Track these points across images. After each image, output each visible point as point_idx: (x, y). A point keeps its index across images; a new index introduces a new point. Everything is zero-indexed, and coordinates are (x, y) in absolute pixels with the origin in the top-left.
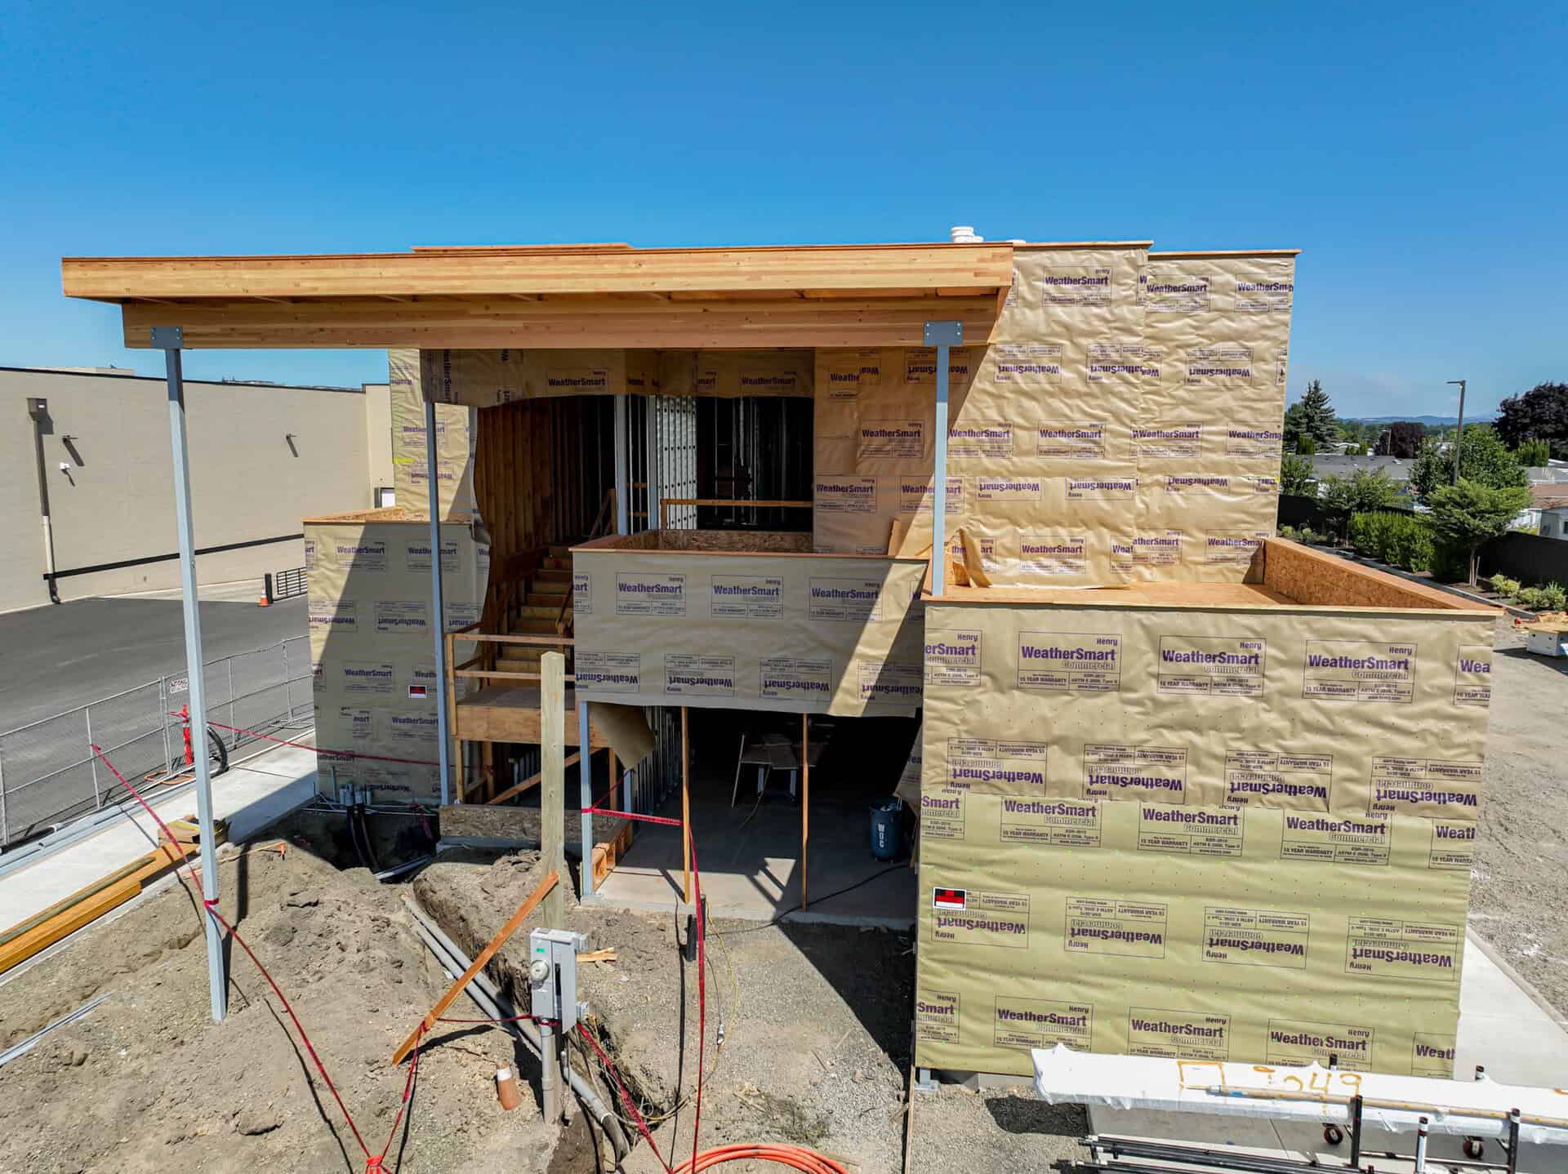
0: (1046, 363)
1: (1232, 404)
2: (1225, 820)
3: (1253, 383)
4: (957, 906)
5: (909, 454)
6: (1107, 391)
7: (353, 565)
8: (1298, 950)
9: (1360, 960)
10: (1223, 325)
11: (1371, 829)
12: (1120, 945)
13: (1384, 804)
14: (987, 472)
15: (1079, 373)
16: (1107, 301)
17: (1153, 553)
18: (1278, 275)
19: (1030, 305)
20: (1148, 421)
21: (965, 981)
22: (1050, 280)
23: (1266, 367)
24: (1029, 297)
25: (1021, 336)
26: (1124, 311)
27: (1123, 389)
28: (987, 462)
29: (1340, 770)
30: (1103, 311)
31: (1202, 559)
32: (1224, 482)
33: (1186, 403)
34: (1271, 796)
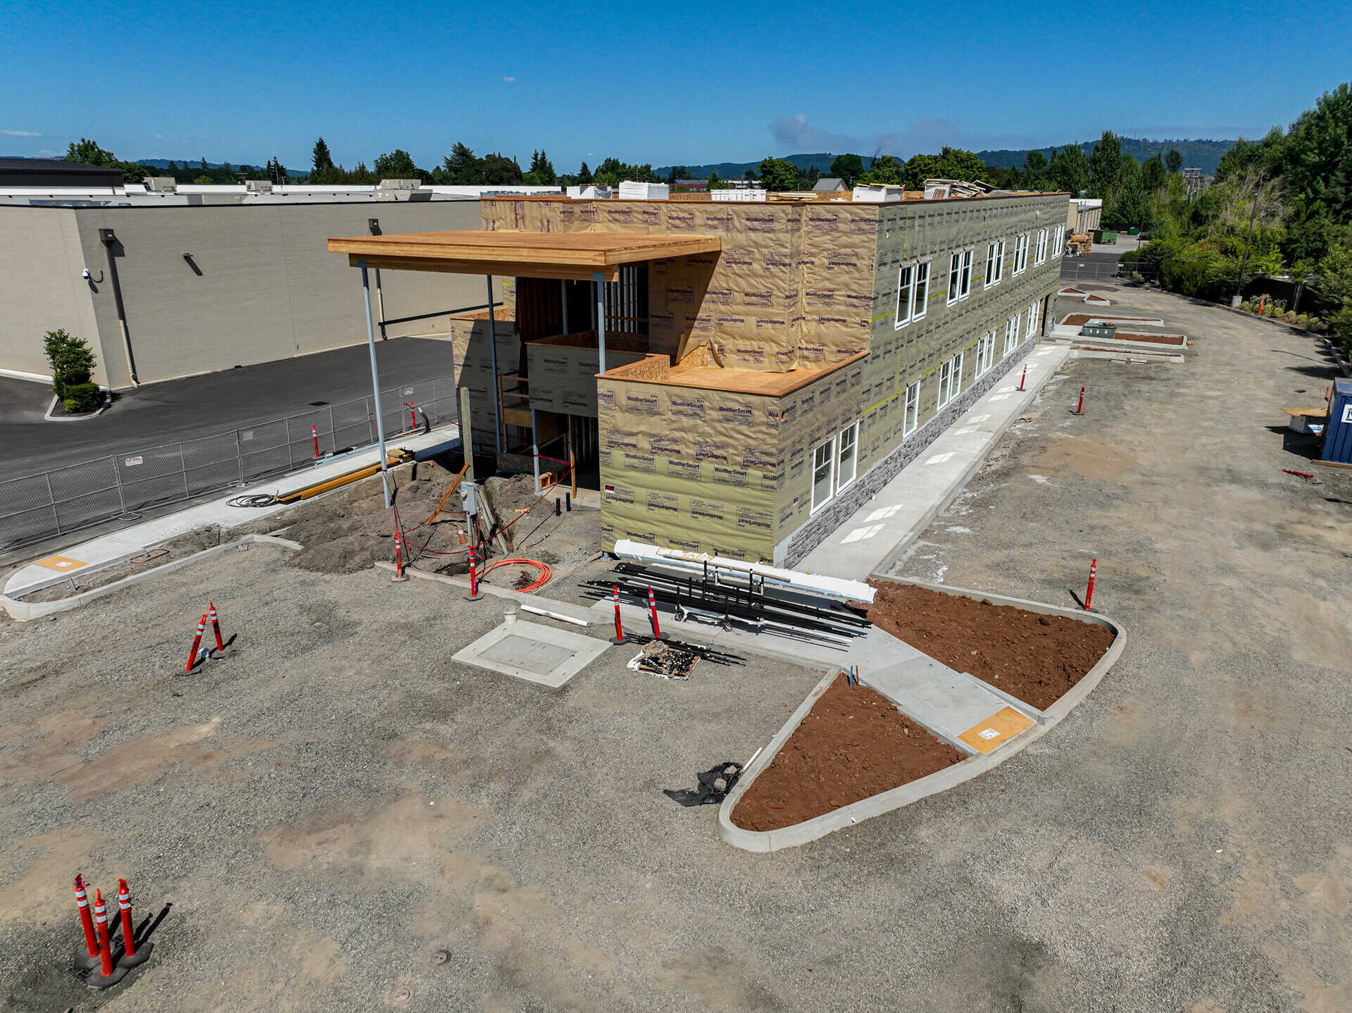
0: (747, 260)
1: (849, 281)
2: (695, 466)
3: (858, 271)
4: (612, 492)
5: (689, 302)
6: (773, 275)
7: (470, 340)
8: (721, 518)
9: (741, 523)
10: (844, 240)
11: (742, 474)
12: (664, 511)
13: (745, 465)
14: (722, 312)
15: (762, 266)
16: (773, 231)
17: (812, 355)
18: (870, 214)
19: (739, 231)
20: (810, 288)
21: (616, 521)
22: (748, 219)
23: (864, 262)
24: (740, 228)
25: (735, 246)
26: (781, 236)
27: (781, 274)
28: (722, 308)
29: (731, 451)
30: (772, 235)
31: (834, 360)
32: (845, 321)
33: (827, 279)
34: (710, 459)
